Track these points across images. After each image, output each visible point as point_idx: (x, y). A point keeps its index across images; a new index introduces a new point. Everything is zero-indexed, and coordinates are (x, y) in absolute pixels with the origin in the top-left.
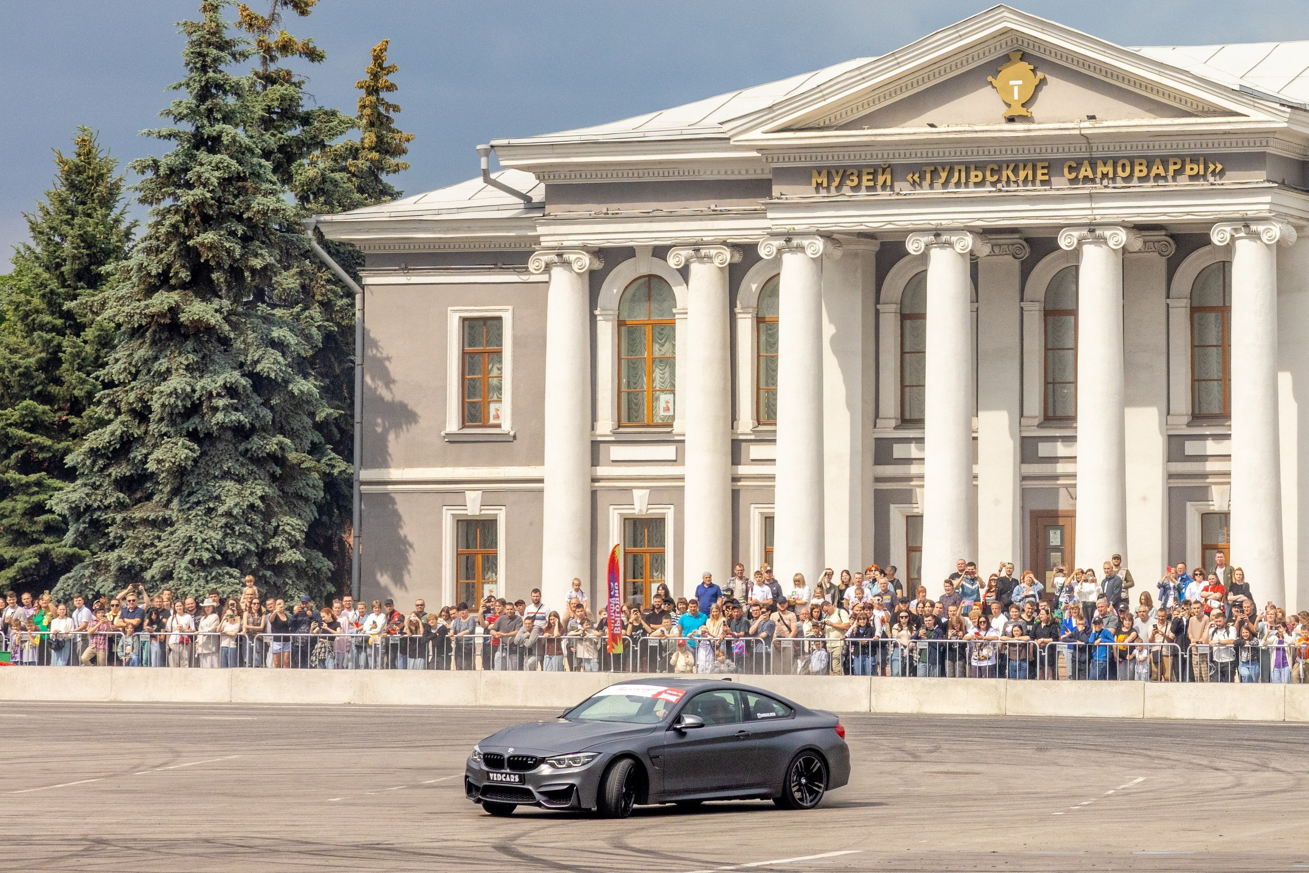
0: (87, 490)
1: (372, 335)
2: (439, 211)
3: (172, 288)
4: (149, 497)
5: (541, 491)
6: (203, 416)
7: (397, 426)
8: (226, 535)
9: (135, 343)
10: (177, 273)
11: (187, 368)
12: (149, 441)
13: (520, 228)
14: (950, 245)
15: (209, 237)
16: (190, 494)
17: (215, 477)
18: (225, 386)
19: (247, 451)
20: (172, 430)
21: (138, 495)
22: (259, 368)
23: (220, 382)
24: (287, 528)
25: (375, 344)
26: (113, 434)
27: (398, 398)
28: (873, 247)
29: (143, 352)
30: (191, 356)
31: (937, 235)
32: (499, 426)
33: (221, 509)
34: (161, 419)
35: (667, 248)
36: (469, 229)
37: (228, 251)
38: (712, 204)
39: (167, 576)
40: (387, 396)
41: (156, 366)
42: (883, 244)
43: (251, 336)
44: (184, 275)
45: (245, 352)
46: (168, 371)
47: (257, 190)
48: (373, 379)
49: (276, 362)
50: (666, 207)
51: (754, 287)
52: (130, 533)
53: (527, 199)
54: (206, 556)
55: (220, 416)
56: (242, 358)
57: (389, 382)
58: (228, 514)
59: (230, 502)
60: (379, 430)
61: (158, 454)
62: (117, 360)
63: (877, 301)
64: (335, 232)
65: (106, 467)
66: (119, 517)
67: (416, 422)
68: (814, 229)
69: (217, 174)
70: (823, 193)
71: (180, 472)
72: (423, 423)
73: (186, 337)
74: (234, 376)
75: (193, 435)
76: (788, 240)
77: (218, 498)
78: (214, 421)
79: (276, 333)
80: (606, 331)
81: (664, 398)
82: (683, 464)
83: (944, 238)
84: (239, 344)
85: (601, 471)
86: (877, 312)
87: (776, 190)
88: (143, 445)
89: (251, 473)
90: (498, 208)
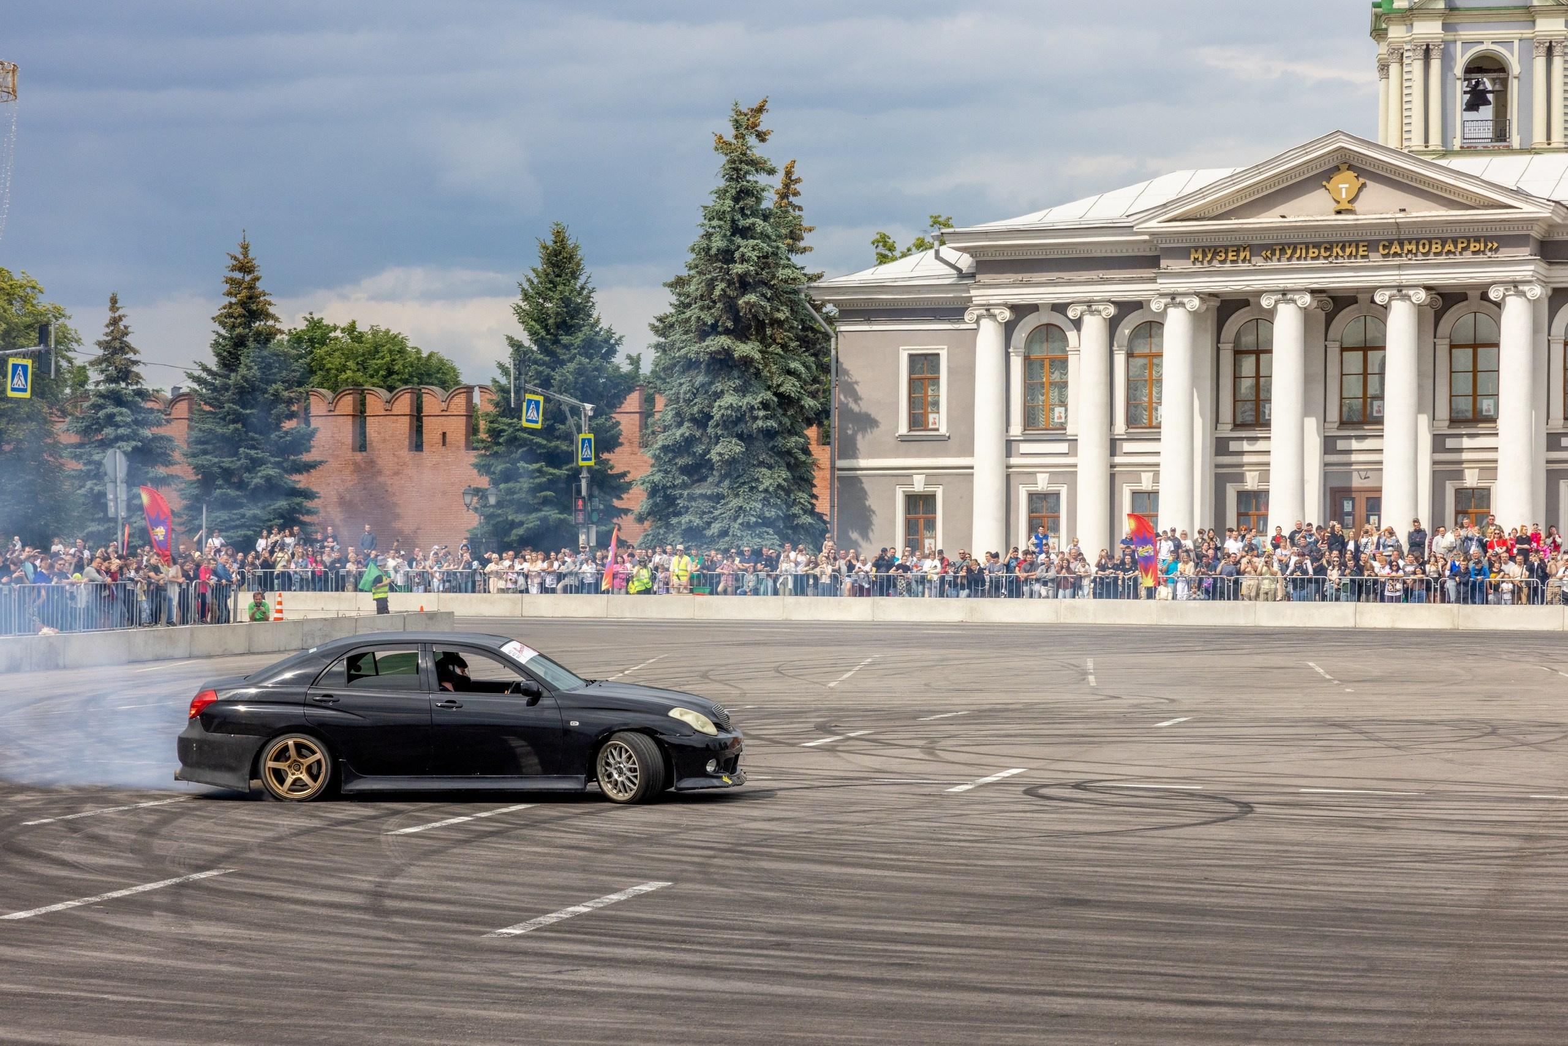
0: (661, 474)
1: (844, 366)
2: (896, 280)
3: (720, 334)
4: (703, 479)
5: (972, 474)
6: (746, 423)
7: (864, 430)
8: (764, 505)
9: (693, 373)
10: (724, 323)
11: (736, 390)
12: (705, 440)
13: (957, 291)
14: (1294, 301)
15: (752, 298)
16: (739, 476)
17: (754, 465)
18: (762, 403)
19: (774, 447)
20: (726, 433)
21: (696, 478)
22: (782, 389)
23: (759, 399)
24: (802, 501)
25: (846, 372)
26: (682, 435)
27: (863, 410)
28: (1215, 303)
29: (700, 379)
30: (737, 381)
31: (1284, 294)
32: (937, 430)
33: (761, 488)
34: (717, 425)
35: (1067, 305)
36: (919, 292)
37: (762, 307)
38: (1101, 274)
39: (724, 533)
40: (856, 408)
41: (713, 388)
42: (1222, 301)
43: (774, 368)
44: (729, 324)
45: (771, 378)
46: (722, 392)
47: (777, 265)
48: (845, 397)
49: (794, 385)
50: (1067, 275)
51: (1127, 332)
52: (693, 504)
53: (959, 270)
54: (753, 519)
55: (760, 423)
56: (770, 383)
57: (857, 399)
58: (766, 491)
59: (767, 483)
60: (850, 432)
61: (719, 448)
62: (681, 384)
63: (1218, 342)
64: (820, 294)
65: (674, 458)
66: (686, 493)
67: (877, 426)
68: (1192, 291)
69: (756, 253)
70: (1198, 265)
71: (732, 462)
72: (882, 428)
73: (731, 368)
74: (768, 395)
75: (740, 437)
76: (1173, 299)
77: (757, 480)
78: (755, 426)
79: (793, 365)
80: (1017, 363)
81: (1059, 411)
82: (1076, 455)
83: (1289, 296)
84: (766, 373)
85: (1013, 461)
86: (1218, 349)
87: (1163, 263)
88: (701, 443)
89: (777, 462)
90: (939, 277)
